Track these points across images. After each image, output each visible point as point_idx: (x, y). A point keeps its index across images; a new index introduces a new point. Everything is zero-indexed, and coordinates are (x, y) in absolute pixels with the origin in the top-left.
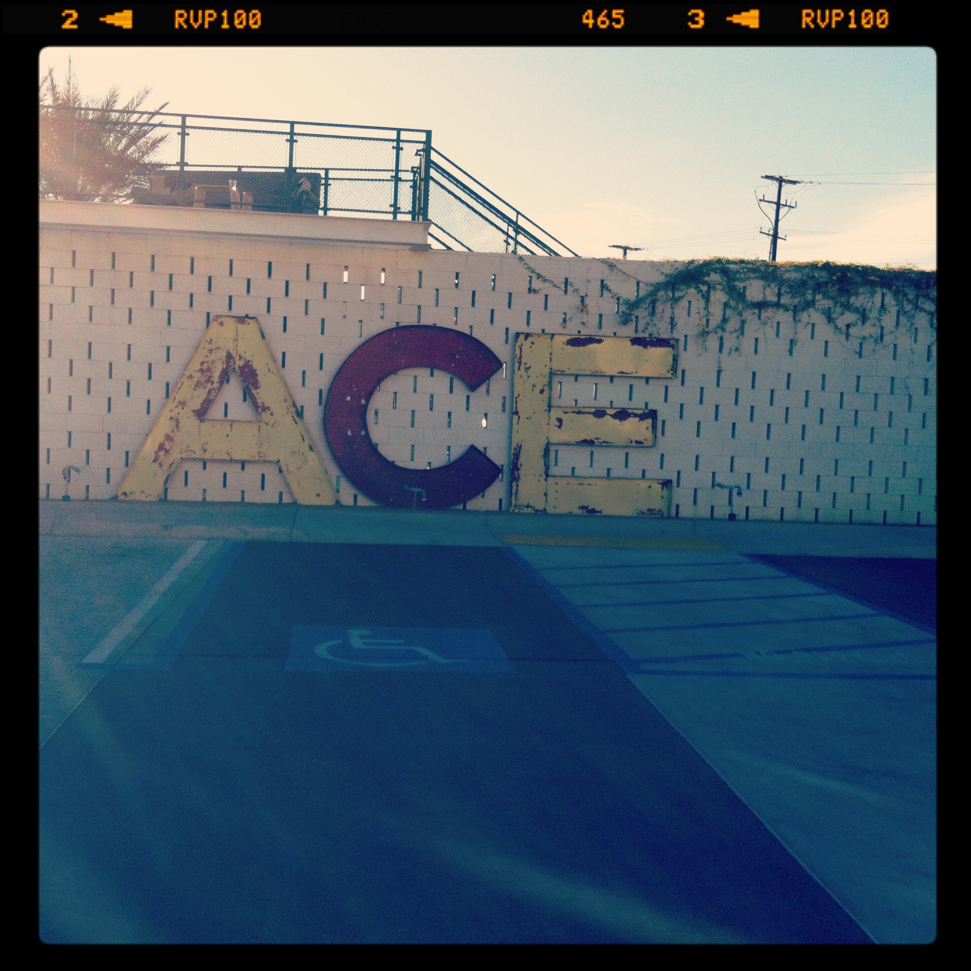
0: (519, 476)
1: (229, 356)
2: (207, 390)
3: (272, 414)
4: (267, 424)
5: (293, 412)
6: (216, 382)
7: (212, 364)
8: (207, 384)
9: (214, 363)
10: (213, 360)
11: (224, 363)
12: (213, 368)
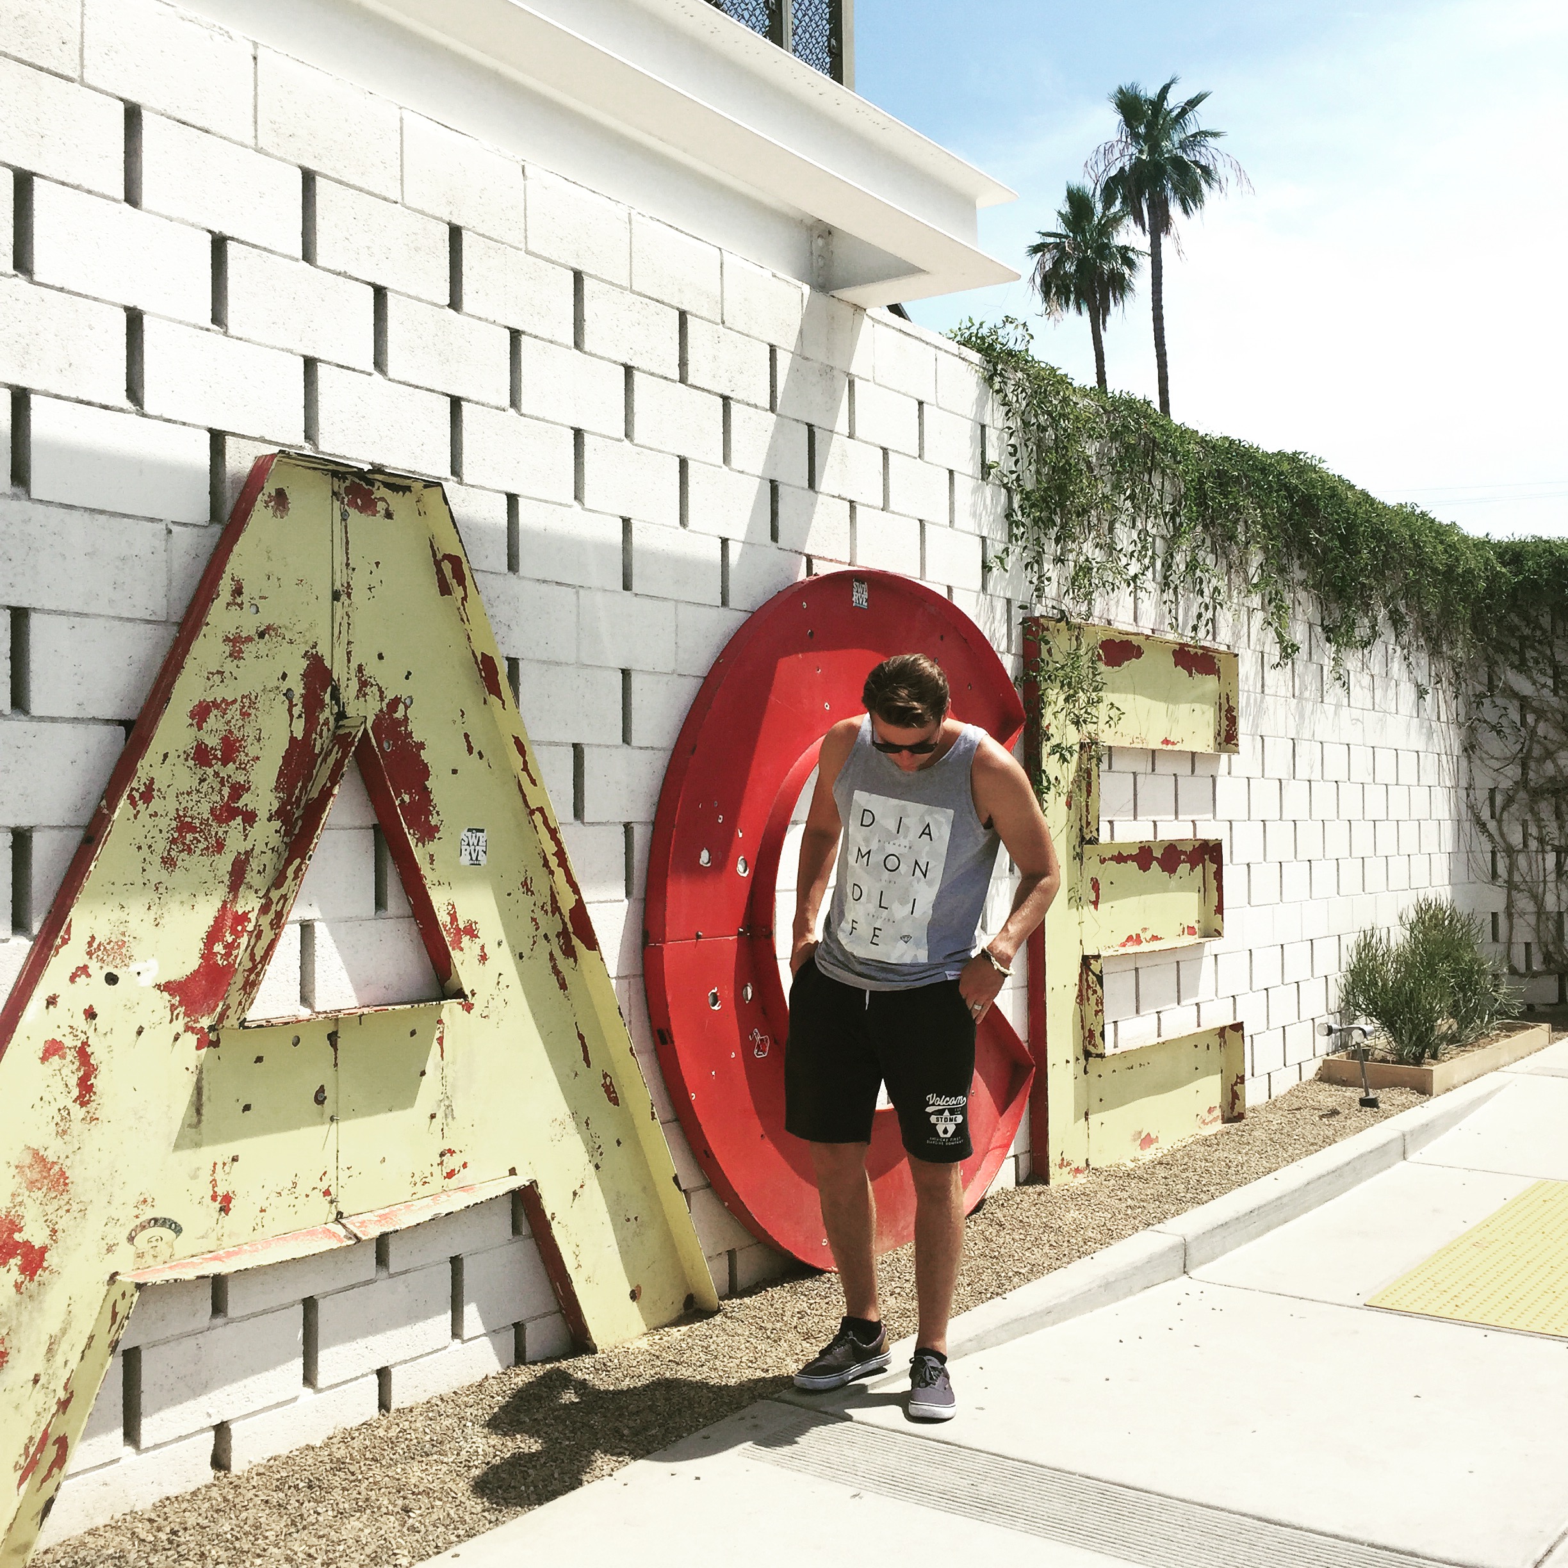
1: (317, 676)
3: (483, 957)
4: (468, 1008)
5: (552, 935)
7: (244, 714)
8: (224, 828)
9: (252, 711)
10: (248, 697)
11: (296, 711)
12: (250, 741)
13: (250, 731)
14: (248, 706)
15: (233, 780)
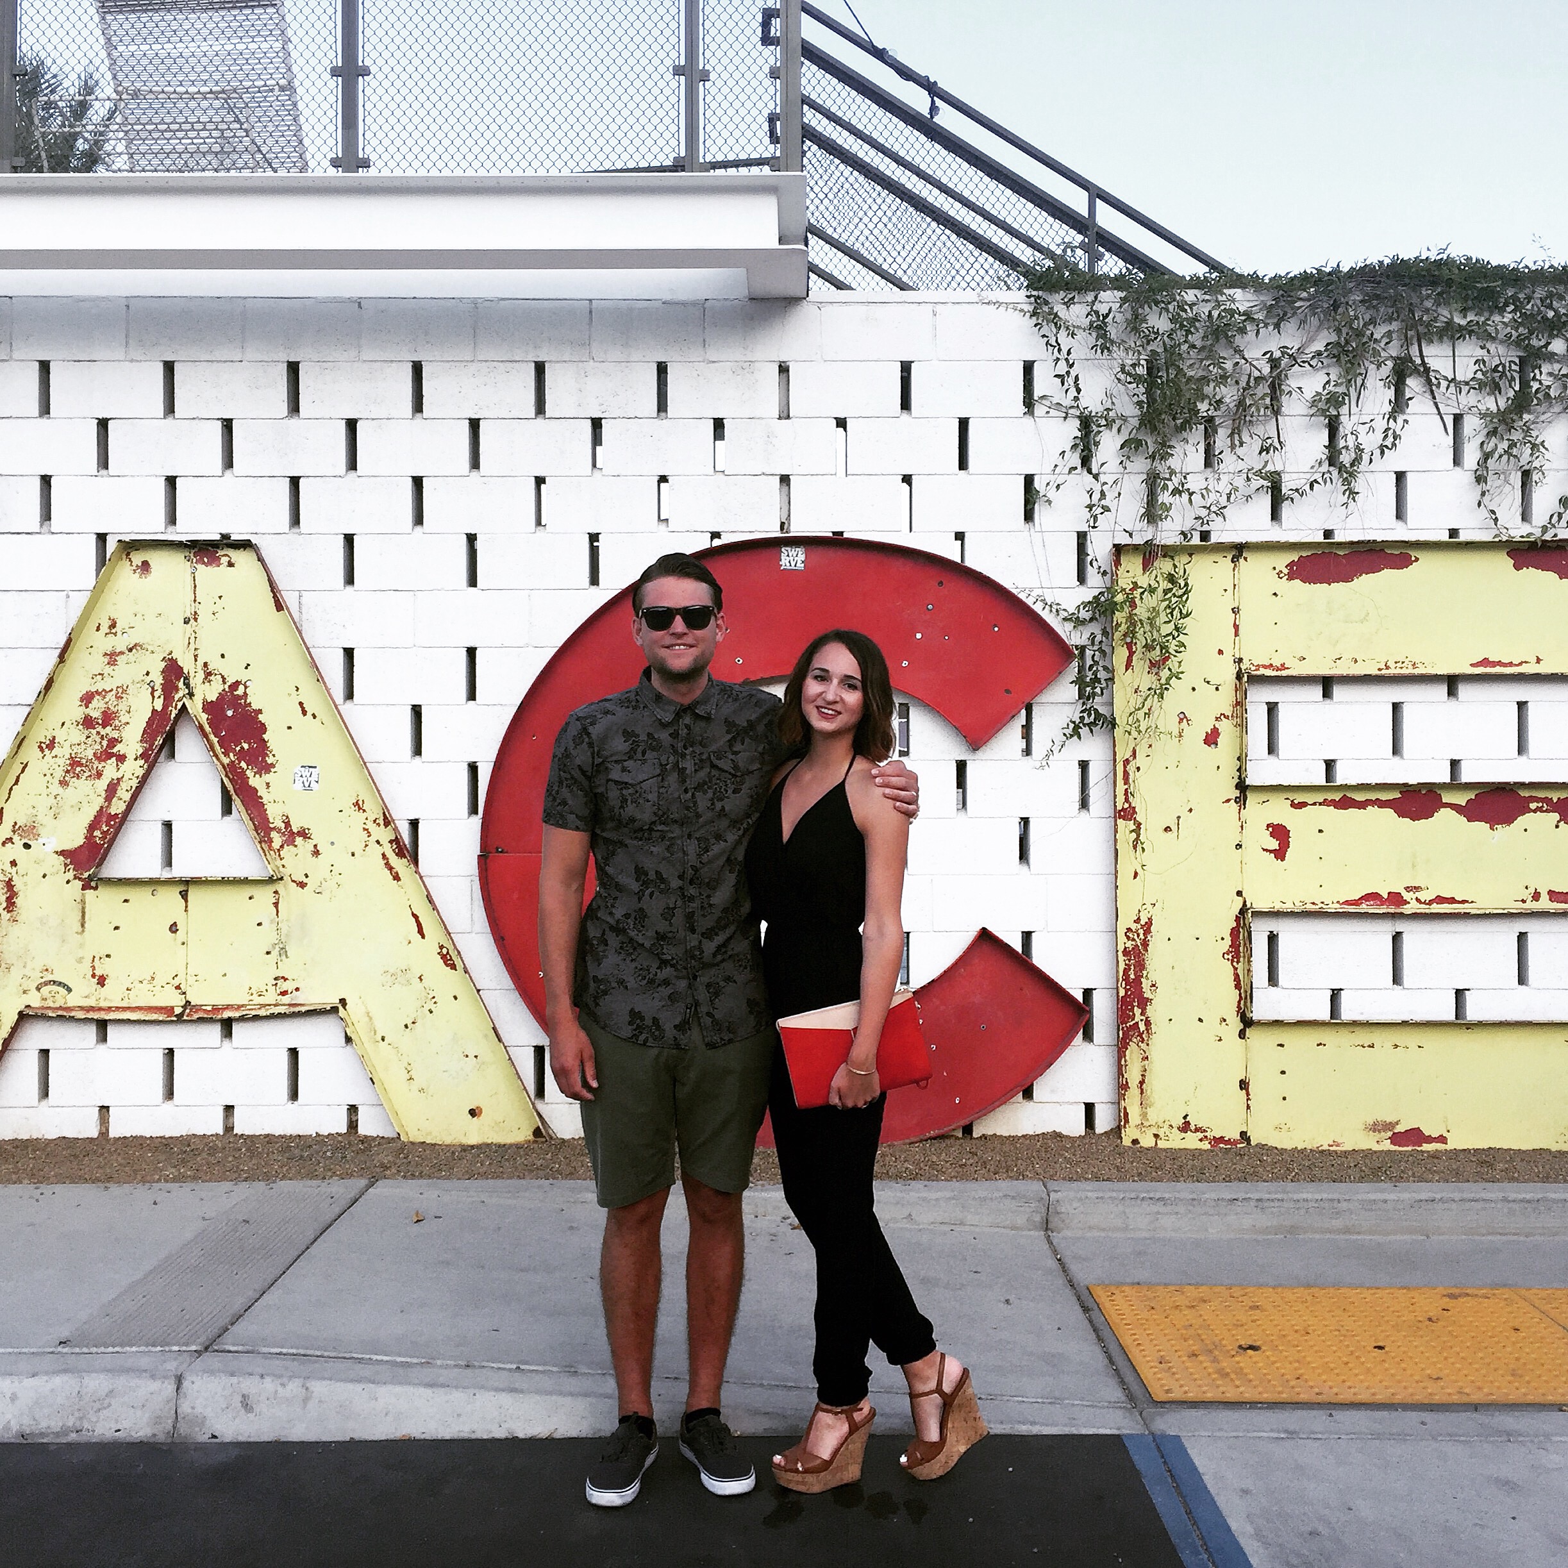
0: (1148, 1023)
1: (173, 671)
2: (102, 784)
3: (316, 853)
4: (302, 885)
5: (385, 841)
6: (131, 756)
7: (118, 698)
8: (103, 764)
9: (124, 695)
10: (122, 687)
11: (156, 694)
12: (122, 713)
13: (123, 707)
14: (121, 693)
15: (111, 736)
